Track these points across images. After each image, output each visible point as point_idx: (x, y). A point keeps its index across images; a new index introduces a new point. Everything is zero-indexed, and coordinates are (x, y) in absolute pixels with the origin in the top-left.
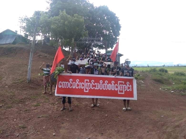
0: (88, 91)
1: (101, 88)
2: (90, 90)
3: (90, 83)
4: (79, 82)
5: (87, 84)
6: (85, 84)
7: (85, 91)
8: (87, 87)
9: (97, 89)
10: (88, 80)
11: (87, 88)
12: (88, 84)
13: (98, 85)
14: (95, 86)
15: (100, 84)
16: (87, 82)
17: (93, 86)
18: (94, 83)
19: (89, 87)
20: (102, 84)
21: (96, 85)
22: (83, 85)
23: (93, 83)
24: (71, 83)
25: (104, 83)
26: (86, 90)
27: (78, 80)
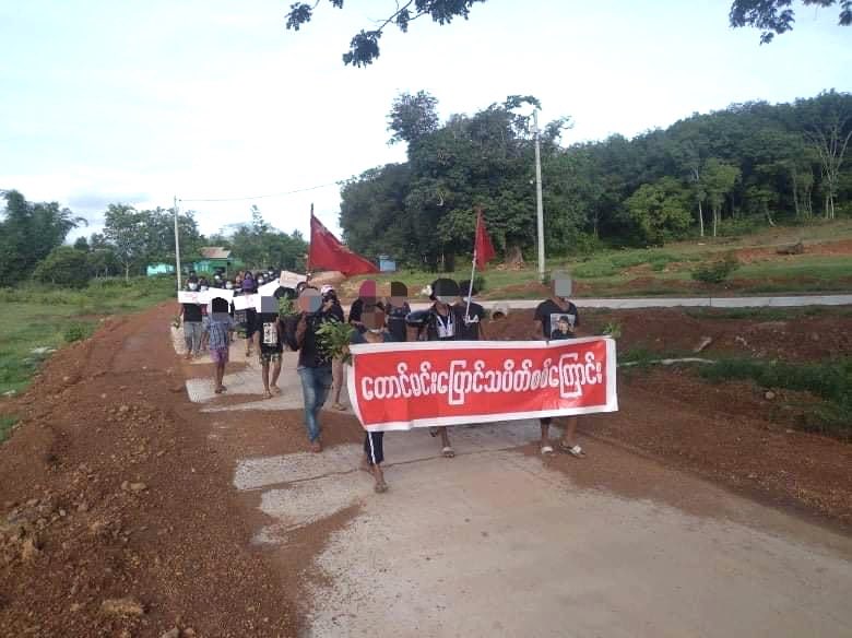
0: (461, 402)
1: (507, 385)
2: (470, 396)
3: (468, 373)
4: (429, 372)
5: (459, 377)
6: (453, 377)
7: (452, 402)
8: (459, 387)
9: (492, 389)
10: (463, 363)
11: (461, 391)
12: (463, 375)
13: (496, 376)
14: (486, 381)
15: (505, 373)
16: (458, 368)
17: (480, 381)
18: (484, 371)
19: (466, 387)
20: (511, 373)
21: (490, 376)
22: (445, 382)
23: (479, 373)
24: (406, 377)
25: (518, 366)
26: (456, 396)
27: (425, 365)
